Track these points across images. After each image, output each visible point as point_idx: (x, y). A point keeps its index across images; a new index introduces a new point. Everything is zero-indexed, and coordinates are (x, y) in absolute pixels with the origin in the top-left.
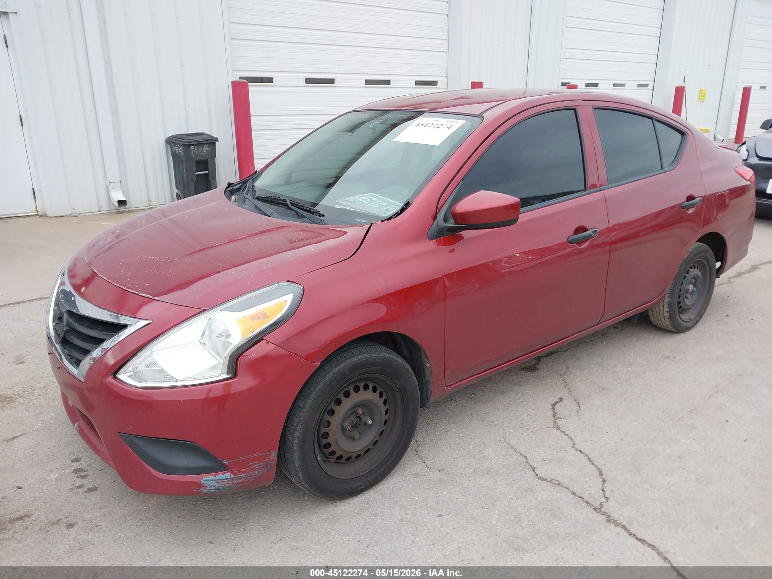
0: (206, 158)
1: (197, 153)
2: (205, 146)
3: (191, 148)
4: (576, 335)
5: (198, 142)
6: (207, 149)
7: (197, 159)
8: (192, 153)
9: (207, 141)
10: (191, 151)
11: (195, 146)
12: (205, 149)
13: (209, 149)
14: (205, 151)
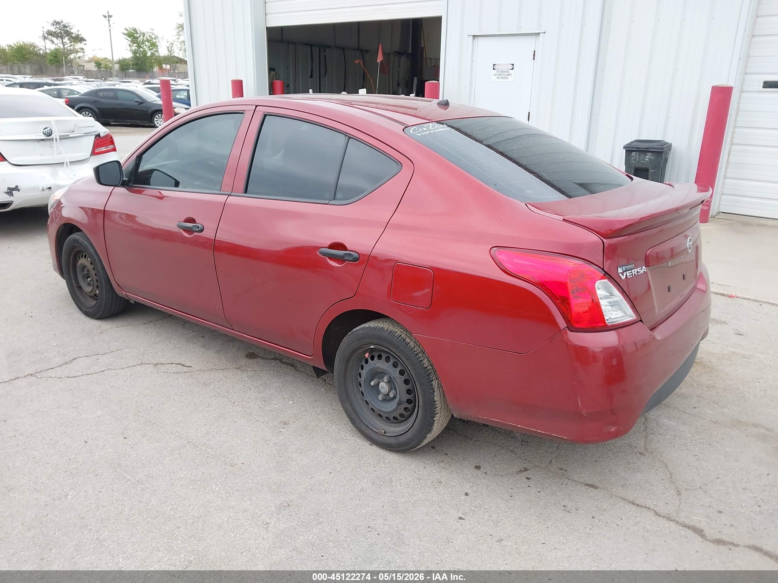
0: (648, 167)
1: (638, 160)
2: (649, 154)
3: (632, 153)
4: (211, 324)
5: (637, 148)
6: (651, 157)
7: (636, 166)
8: (633, 159)
9: (648, 149)
10: (632, 157)
11: (637, 153)
12: (648, 157)
13: (652, 158)
14: (647, 159)
